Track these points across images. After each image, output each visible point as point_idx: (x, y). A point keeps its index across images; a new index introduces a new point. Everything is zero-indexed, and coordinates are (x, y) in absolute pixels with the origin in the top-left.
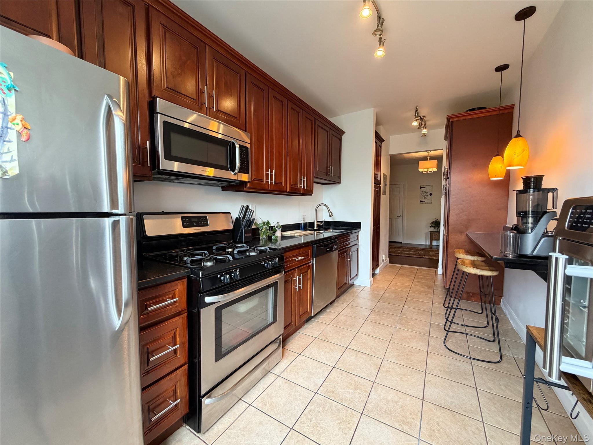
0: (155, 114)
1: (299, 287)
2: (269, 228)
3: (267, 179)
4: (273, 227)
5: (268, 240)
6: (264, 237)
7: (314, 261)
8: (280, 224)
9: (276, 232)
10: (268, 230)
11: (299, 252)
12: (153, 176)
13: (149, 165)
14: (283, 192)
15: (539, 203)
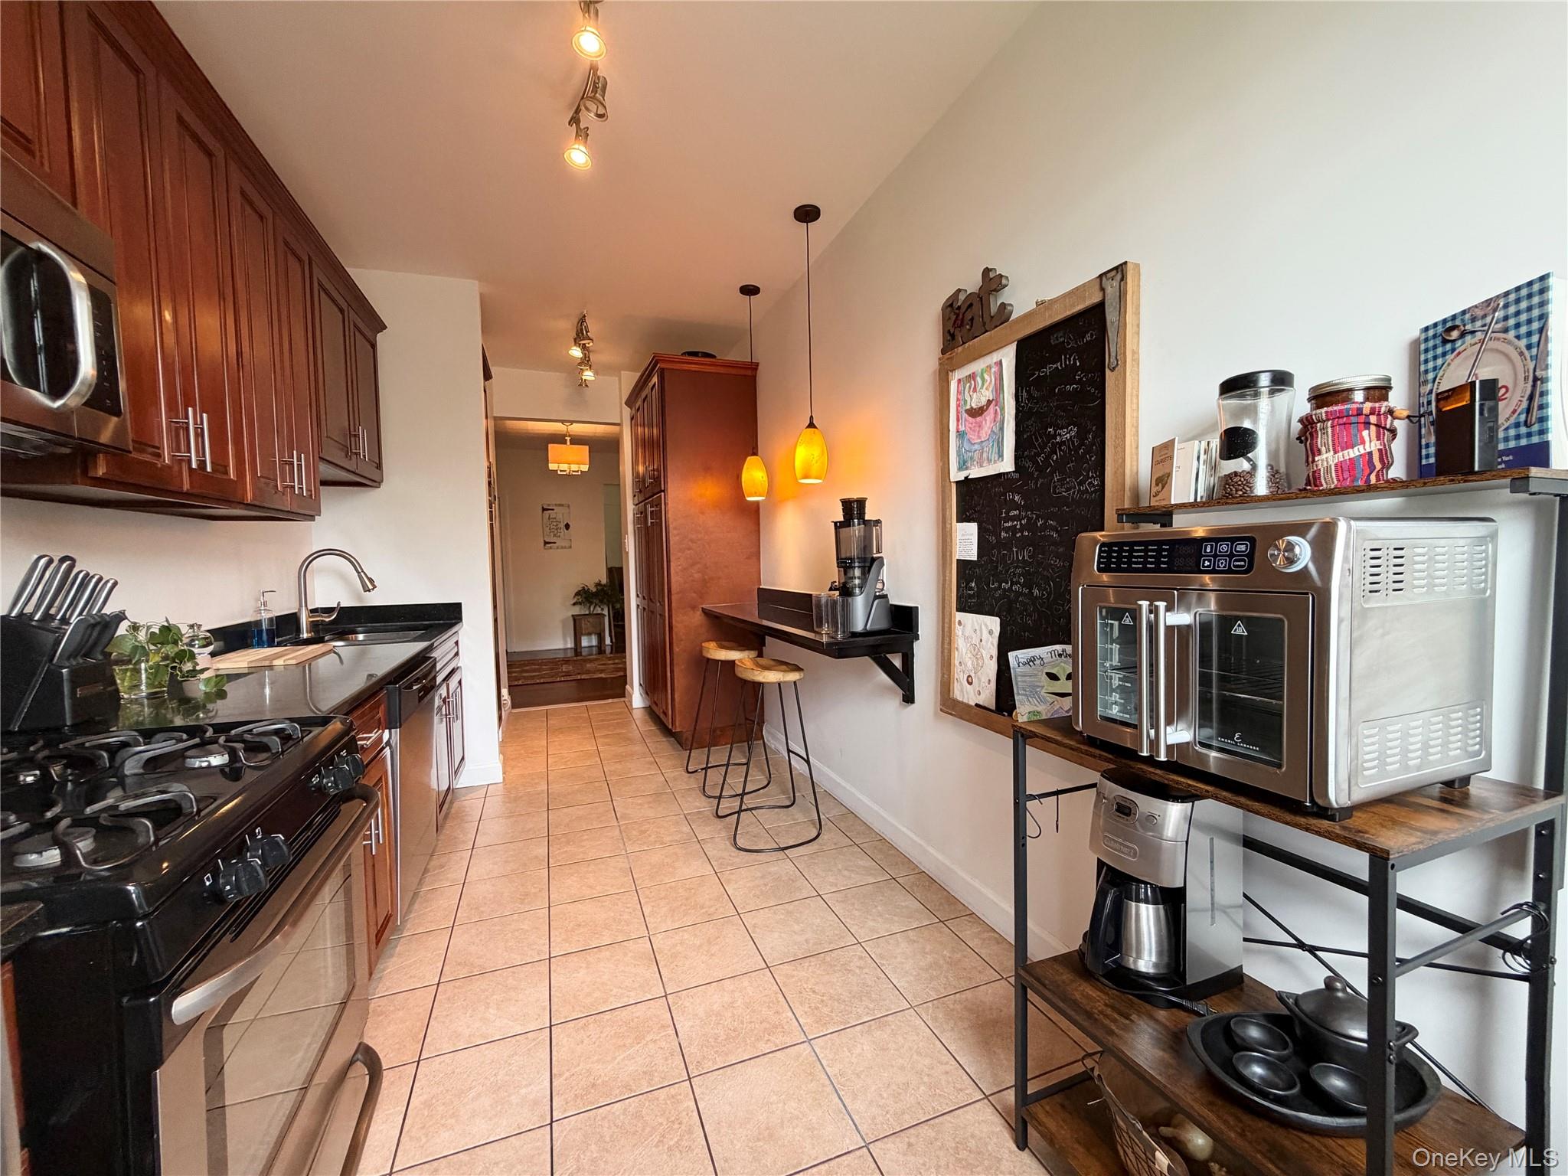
1: (377, 838)
3: (179, 445)
14: (229, 502)
15: (866, 544)
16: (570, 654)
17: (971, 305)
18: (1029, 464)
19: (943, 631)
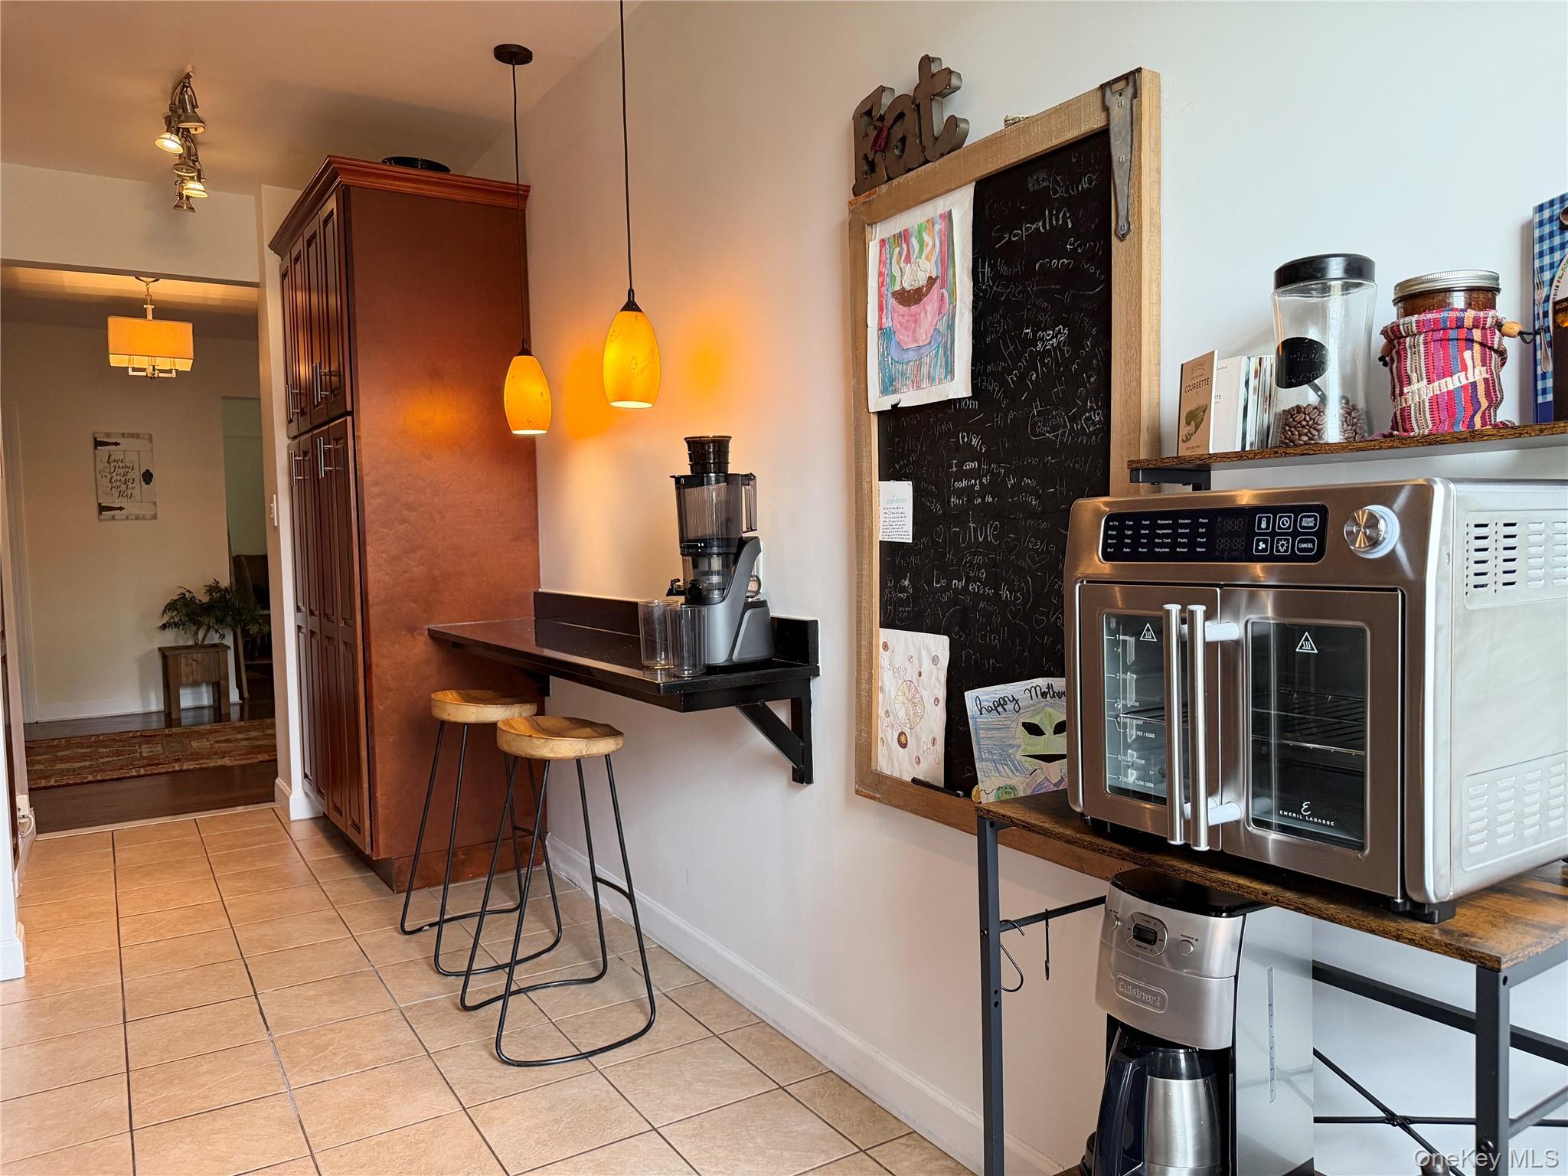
15: (730, 514)
16: (156, 724)
17: (901, 116)
18: (994, 386)
19: (859, 661)
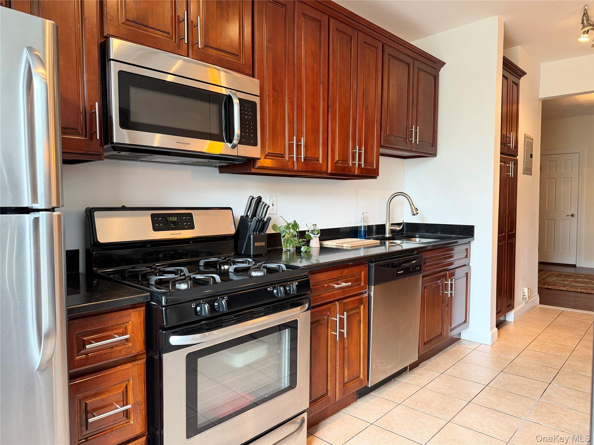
0: (108, 61)
1: (342, 334)
2: (297, 234)
3: (291, 152)
4: (307, 233)
5: (295, 254)
6: (288, 248)
7: (371, 291)
8: (317, 227)
9: (311, 241)
10: (295, 236)
11: (342, 273)
12: (106, 154)
13: (98, 138)
14: (321, 173)
